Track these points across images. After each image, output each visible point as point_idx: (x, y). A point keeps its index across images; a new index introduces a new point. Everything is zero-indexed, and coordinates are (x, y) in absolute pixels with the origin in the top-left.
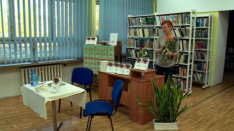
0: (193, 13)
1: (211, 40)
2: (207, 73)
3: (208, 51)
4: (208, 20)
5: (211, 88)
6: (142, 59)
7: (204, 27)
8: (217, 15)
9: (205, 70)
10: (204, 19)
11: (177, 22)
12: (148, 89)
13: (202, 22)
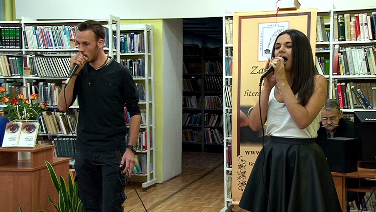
0: (113, 24)
1: (153, 80)
2: (148, 154)
3: (147, 106)
4: (142, 38)
5: (160, 186)
6: (20, 124)
7: (136, 53)
8: (159, 27)
9: (145, 147)
10: (135, 36)
12: (39, 186)
13: (131, 41)
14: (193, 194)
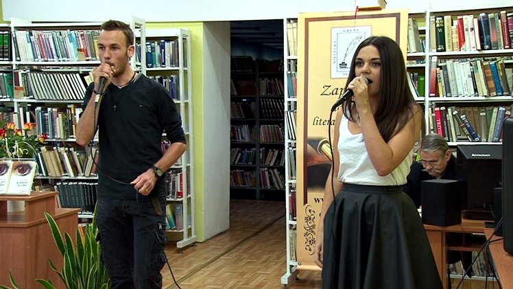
0: (136, 28)
1: (190, 104)
2: (185, 202)
4: (176, 47)
6: (10, 163)
7: (168, 67)
8: (199, 32)
9: (180, 194)
10: (166, 44)
11: (89, 54)
12: (37, 248)
13: (161, 52)
14: (245, 256)
